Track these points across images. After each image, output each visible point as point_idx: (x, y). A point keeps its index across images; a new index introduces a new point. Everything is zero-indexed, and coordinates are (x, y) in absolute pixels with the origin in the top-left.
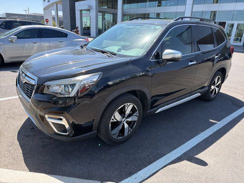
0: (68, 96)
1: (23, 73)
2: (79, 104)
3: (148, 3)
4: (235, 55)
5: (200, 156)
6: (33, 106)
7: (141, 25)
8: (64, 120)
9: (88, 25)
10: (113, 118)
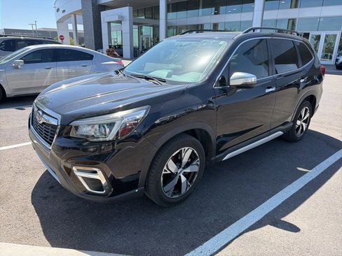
0: (104, 139)
1: (39, 109)
2: (119, 150)
3: (201, 10)
4: (326, 77)
5: (289, 218)
6: (55, 155)
7: (199, 40)
8: (100, 172)
9: (119, 43)
10: (165, 168)
